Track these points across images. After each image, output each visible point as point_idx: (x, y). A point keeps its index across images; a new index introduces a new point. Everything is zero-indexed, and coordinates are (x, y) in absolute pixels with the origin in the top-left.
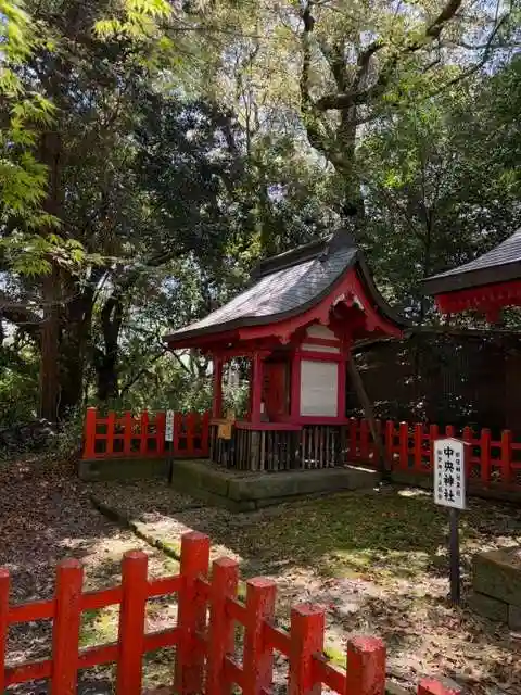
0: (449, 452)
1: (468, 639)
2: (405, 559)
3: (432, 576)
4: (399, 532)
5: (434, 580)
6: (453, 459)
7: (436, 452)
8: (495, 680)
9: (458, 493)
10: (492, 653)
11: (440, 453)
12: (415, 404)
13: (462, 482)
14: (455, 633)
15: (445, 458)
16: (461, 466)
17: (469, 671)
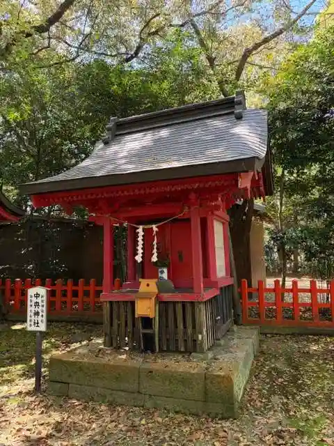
0: (37, 296)
1: (42, 413)
2: (7, 372)
3: (25, 379)
4: (7, 354)
5: (25, 381)
6: (39, 300)
7: (29, 297)
8: (54, 433)
9: (42, 321)
10: (56, 417)
11: (31, 297)
12: (27, 267)
13: (44, 314)
14: (34, 412)
15: (34, 300)
16: (45, 304)
17: (40, 433)
